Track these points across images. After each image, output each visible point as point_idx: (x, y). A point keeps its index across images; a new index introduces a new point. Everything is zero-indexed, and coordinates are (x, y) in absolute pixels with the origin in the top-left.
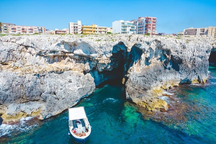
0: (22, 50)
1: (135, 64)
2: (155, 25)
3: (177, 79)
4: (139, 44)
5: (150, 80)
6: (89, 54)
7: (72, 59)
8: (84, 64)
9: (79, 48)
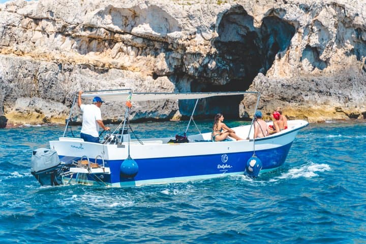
0: (27, 26)
4: (281, 9)
6: (164, 34)
7: (127, 47)
8: (155, 57)
9: (145, 21)
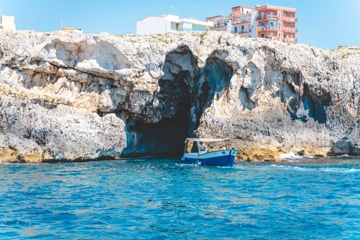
1: (218, 98)
2: (294, 34)
3: (323, 142)
4: (224, 51)
5: (250, 127)
6: (111, 70)
7: (70, 82)
8: (100, 94)
9: (90, 56)
